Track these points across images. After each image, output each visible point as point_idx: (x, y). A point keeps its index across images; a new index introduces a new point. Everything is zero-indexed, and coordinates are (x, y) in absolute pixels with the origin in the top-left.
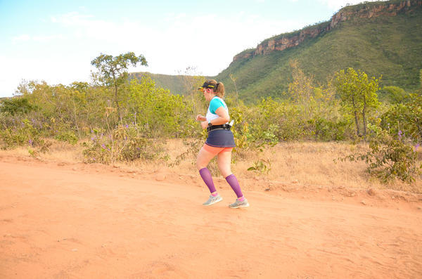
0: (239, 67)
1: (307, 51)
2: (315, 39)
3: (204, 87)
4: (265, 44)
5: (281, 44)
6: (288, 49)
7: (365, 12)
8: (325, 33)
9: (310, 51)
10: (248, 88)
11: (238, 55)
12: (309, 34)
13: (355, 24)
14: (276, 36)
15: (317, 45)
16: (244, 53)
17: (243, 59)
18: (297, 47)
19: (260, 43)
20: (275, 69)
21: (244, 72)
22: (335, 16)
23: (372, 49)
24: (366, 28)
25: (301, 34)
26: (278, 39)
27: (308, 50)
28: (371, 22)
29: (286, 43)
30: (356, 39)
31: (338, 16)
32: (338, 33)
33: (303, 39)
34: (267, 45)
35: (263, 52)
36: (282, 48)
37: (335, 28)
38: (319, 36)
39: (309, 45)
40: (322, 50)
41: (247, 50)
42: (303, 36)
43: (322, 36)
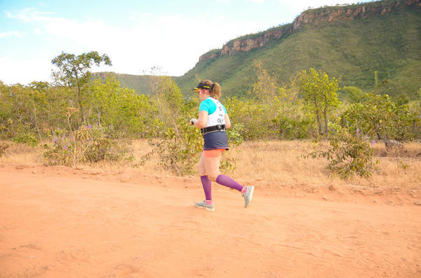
0: (205, 68)
1: (271, 52)
2: (279, 41)
3: (199, 87)
4: (230, 44)
5: (246, 45)
6: (253, 50)
7: (326, 16)
8: (288, 35)
9: (275, 52)
11: (204, 55)
12: (273, 36)
13: (316, 27)
14: (241, 37)
15: (282, 46)
16: (209, 53)
17: (209, 59)
18: (261, 48)
19: (225, 44)
20: (240, 69)
21: (210, 72)
22: (297, 19)
23: (333, 51)
24: (326, 31)
25: (266, 35)
26: (243, 40)
27: (273, 51)
28: (331, 26)
29: (251, 44)
30: (318, 41)
31: (301, 19)
32: (301, 35)
33: (267, 40)
34: (232, 46)
35: (228, 52)
36: (247, 49)
37: (298, 30)
38: (282, 37)
39: (273, 47)
40: (286, 51)
41: (213, 50)
42: (267, 37)
43: (286, 38)
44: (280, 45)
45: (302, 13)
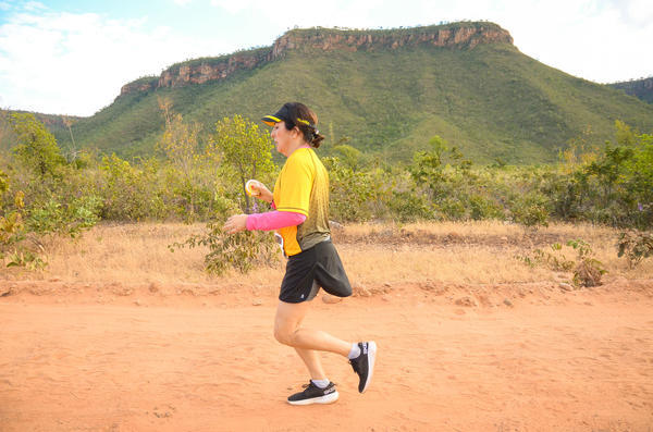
0: (130, 105)
1: (238, 88)
2: (250, 71)
4: (174, 70)
5: (199, 74)
6: (210, 83)
7: (319, 41)
8: (265, 64)
9: (244, 88)
10: (145, 140)
11: (129, 85)
12: (242, 63)
13: (306, 55)
14: (192, 61)
15: (254, 80)
16: (139, 82)
17: (138, 92)
18: (223, 80)
19: (166, 69)
20: (189, 112)
21: (138, 113)
22: (279, 41)
23: (329, 93)
24: (320, 63)
25: (230, 62)
26: (195, 66)
27: (241, 86)
28: (326, 56)
29: (207, 72)
30: (307, 76)
31: (283, 42)
32: (283, 65)
33: (233, 69)
34: (177, 74)
35: (170, 83)
36: (202, 80)
37: (279, 58)
38: (256, 66)
39: (241, 79)
40: (260, 88)
41: (145, 78)
42: (233, 64)
43: (261, 68)
44: (252, 79)
45: (286, 33)
